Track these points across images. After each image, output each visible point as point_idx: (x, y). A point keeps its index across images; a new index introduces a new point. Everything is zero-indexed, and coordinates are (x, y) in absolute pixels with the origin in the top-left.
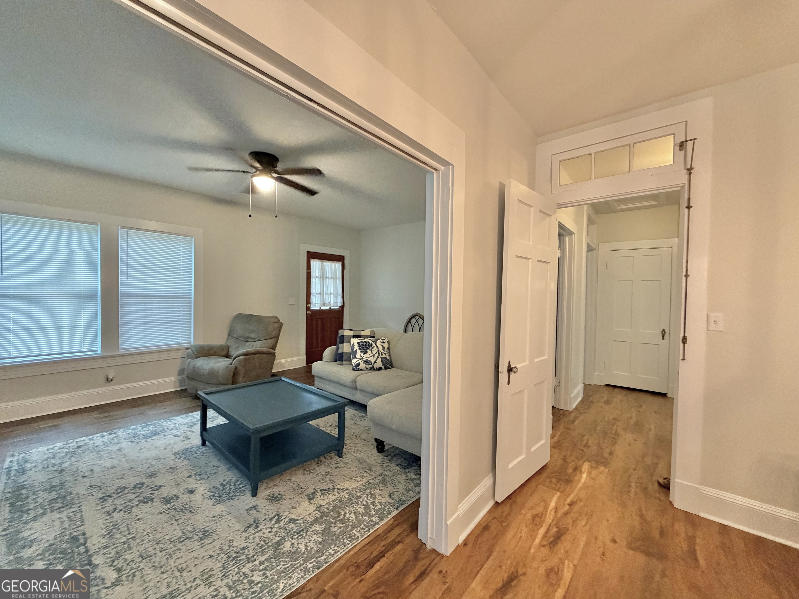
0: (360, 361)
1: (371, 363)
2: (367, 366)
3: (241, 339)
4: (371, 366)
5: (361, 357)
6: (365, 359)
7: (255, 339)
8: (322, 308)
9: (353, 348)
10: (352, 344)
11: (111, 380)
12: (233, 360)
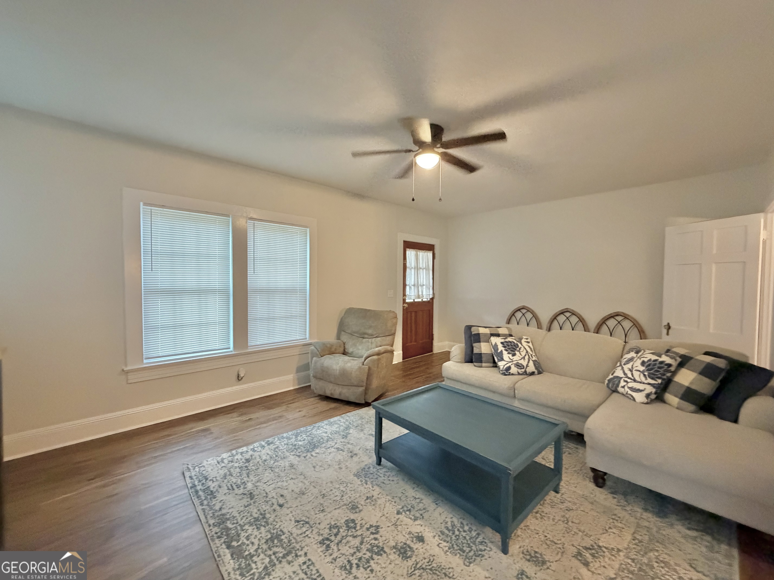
0: (510, 364)
1: (523, 366)
2: (520, 371)
3: (356, 335)
4: (523, 370)
5: (510, 359)
6: (516, 362)
7: (372, 335)
8: (416, 300)
9: (496, 349)
10: (493, 344)
11: (241, 378)
12: (365, 360)
